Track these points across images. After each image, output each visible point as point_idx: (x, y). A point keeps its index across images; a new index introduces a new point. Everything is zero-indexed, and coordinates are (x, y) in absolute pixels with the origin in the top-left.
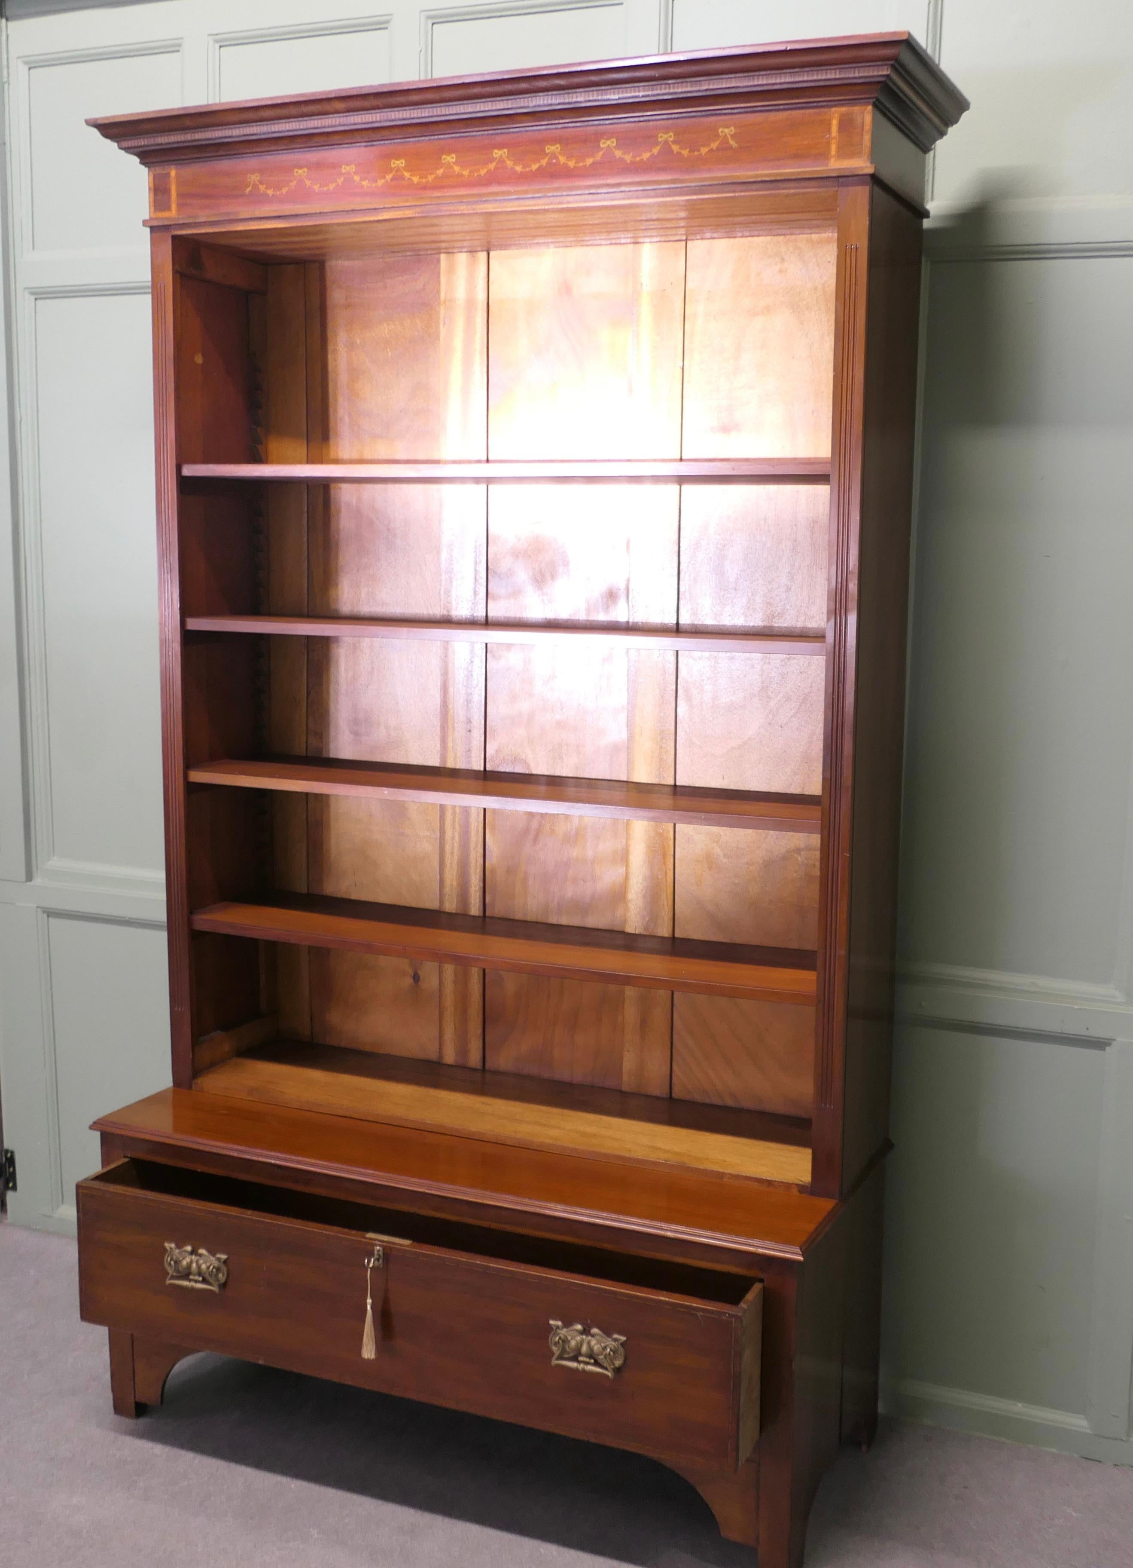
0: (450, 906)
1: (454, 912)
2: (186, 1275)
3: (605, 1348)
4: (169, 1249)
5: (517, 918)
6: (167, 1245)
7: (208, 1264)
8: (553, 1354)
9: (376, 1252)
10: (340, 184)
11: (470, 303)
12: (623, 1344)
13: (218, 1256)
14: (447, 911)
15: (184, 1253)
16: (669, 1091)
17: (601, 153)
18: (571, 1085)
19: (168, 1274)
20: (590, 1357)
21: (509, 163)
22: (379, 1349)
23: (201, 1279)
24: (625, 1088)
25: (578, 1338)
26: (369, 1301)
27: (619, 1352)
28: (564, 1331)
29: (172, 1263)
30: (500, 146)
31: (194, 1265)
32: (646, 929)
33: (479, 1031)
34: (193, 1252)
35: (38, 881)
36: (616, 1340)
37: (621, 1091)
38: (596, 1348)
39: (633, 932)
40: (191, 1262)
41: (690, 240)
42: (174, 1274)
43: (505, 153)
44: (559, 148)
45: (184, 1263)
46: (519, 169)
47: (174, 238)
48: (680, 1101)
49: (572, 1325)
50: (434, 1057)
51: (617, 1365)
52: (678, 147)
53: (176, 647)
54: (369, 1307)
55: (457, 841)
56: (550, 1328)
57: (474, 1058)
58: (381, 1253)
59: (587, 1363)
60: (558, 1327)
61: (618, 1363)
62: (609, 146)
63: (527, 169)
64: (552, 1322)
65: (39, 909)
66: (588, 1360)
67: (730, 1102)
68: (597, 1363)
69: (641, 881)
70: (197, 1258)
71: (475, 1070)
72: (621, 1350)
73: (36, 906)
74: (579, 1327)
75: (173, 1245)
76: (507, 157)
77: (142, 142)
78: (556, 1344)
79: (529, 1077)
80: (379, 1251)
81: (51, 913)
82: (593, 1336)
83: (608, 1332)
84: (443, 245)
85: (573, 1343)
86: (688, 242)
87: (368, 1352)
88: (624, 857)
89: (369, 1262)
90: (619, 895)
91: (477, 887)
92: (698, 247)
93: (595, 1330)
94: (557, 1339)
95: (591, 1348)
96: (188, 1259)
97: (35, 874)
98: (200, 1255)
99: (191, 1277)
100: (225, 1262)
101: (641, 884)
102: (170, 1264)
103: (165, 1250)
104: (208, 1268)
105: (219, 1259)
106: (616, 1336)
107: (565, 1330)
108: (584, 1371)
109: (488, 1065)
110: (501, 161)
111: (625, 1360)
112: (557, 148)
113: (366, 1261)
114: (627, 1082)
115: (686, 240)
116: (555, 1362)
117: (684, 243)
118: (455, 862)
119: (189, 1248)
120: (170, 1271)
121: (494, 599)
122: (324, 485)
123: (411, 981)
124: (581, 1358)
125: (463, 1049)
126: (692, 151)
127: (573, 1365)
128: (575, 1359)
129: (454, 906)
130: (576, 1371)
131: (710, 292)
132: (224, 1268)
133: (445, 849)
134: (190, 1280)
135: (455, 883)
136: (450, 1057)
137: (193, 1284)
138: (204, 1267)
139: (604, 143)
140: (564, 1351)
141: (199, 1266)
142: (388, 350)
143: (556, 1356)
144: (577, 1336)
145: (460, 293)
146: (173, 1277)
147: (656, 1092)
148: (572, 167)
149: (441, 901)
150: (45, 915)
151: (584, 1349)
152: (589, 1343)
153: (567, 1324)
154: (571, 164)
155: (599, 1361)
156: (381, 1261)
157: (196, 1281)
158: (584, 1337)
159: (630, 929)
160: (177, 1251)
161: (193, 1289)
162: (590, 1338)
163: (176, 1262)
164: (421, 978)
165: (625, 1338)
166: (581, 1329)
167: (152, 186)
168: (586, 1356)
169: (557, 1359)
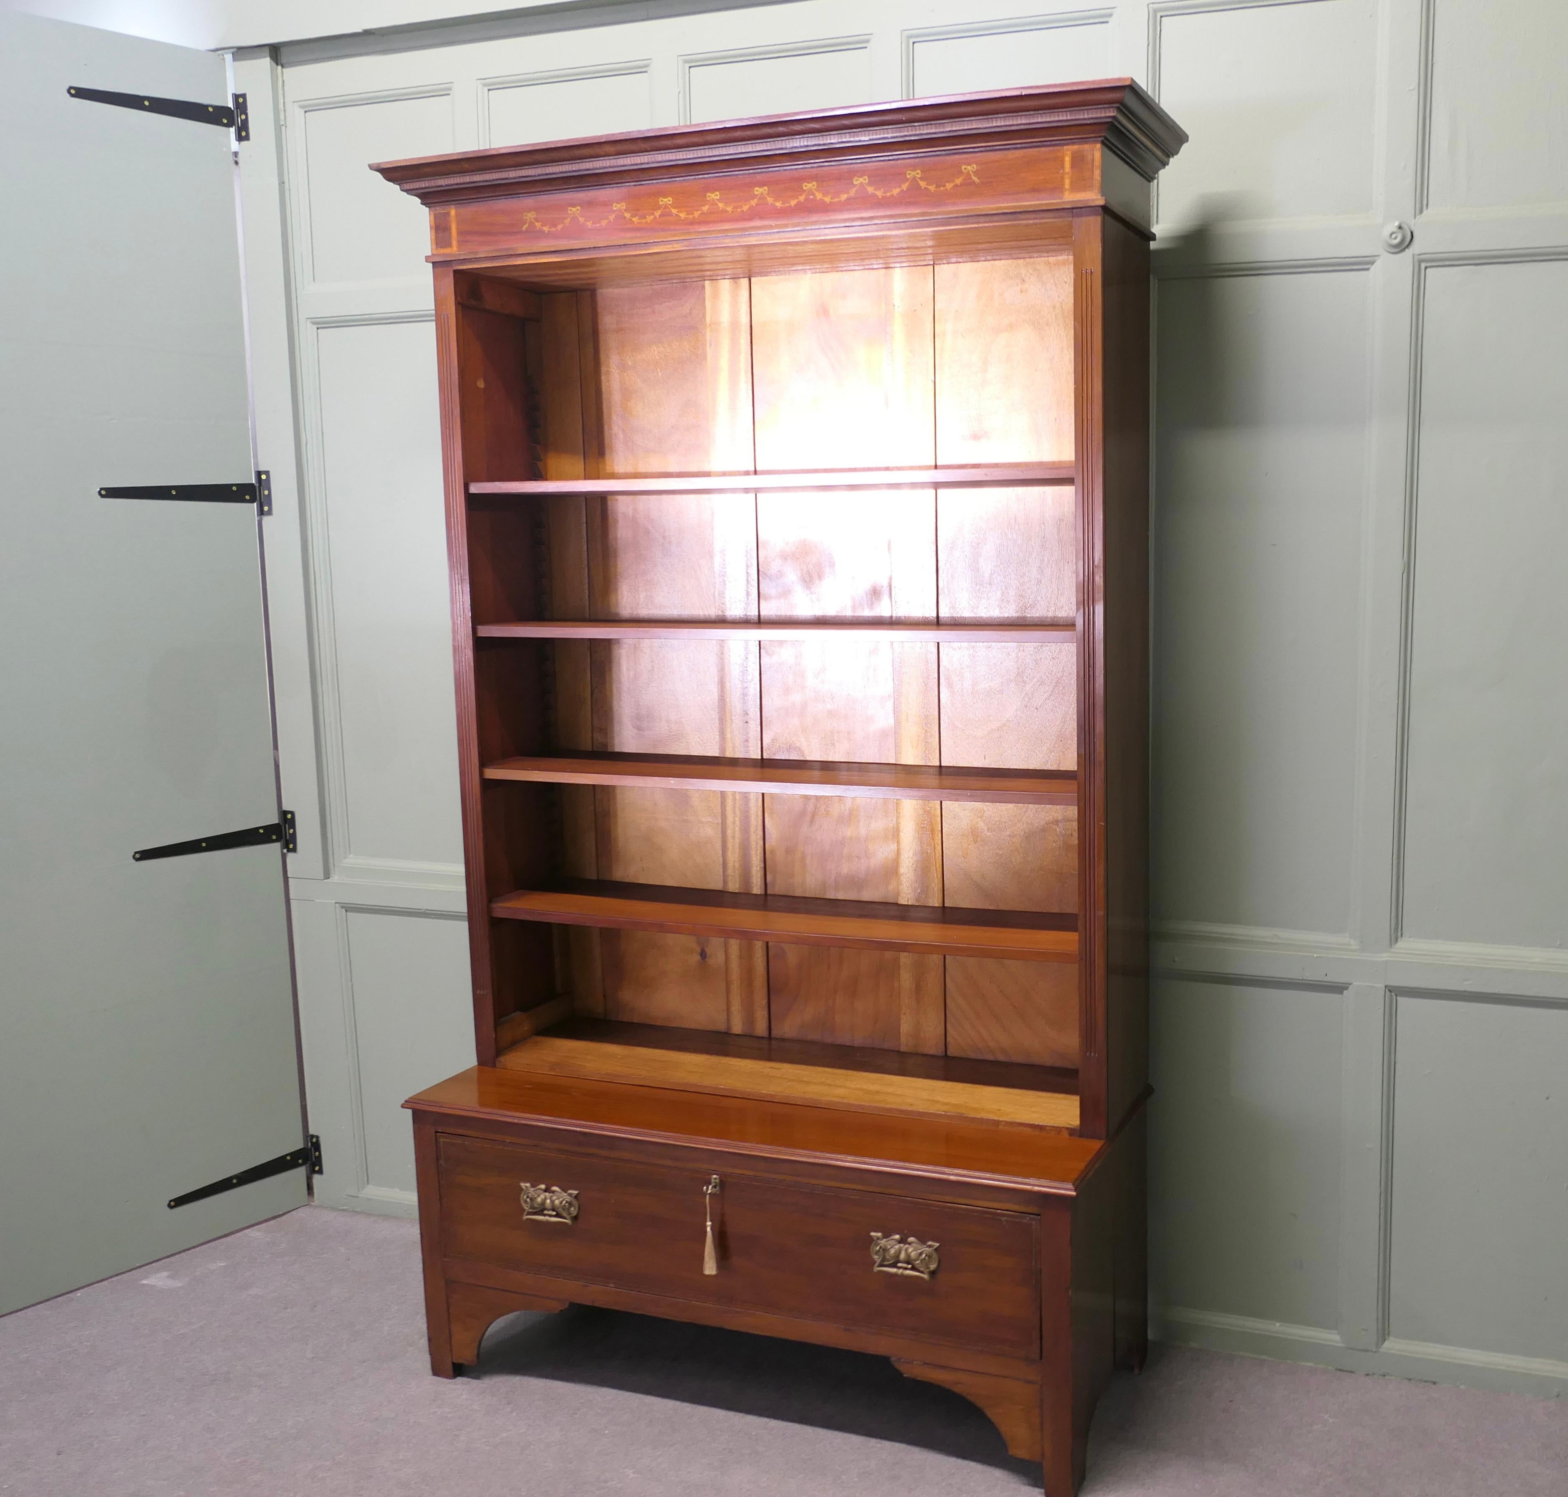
0: (734, 886)
1: (737, 891)
2: (541, 1211)
3: (921, 1254)
4: (524, 1187)
5: (796, 895)
6: (523, 1185)
7: (561, 1199)
8: (875, 1262)
9: (713, 1181)
10: (612, 221)
11: (735, 325)
12: (936, 1250)
13: (570, 1191)
14: (731, 891)
15: (539, 1192)
16: (944, 1050)
18: (852, 1047)
19: (524, 1210)
20: (908, 1263)
21: (770, 200)
22: (720, 1266)
23: (554, 1213)
24: (903, 1049)
25: (897, 1247)
26: (709, 1223)
27: (934, 1256)
28: (883, 1242)
29: (528, 1200)
30: (761, 184)
31: (548, 1201)
32: (918, 900)
33: (765, 1002)
34: (546, 1190)
35: (335, 878)
36: (930, 1246)
37: (899, 1052)
38: (913, 1255)
39: (906, 903)
40: (546, 1199)
41: (937, 264)
42: (530, 1210)
43: (765, 190)
44: (816, 185)
45: (539, 1200)
46: (778, 204)
47: (455, 272)
48: (954, 1058)
49: (890, 1236)
50: (722, 1027)
51: (931, 1269)
52: (926, 183)
53: (469, 654)
54: (709, 1229)
55: (738, 825)
56: (871, 1239)
57: (761, 1028)
58: (717, 1181)
59: (906, 1269)
60: (878, 1238)
61: (933, 1267)
62: (861, 183)
63: (787, 205)
64: (873, 1234)
65: (337, 905)
66: (905, 1265)
67: (1001, 1058)
68: (914, 1268)
69: (912, 856)
70: (551, 1194)
71: (763, 1038)
72: (935, 1256)
73: (334, 902)
74: (897, 1237)
75: (528, 1185)
76: (768, 194)
77: (423, 184)
78: (877, 1253)
79: (812, 1043)
80: (715, 1179)
81: (349, 908)
82: (910, 1244)
83: (922, 1240)
84: (708, 273)
85: (892, 1251)
86: (935, 266)
87: (710, 1268)
88: (895, 834)
89: (707, 1189)
90: (892, 870)
91: (759, 867)
92: (945, 270)
93: (911, 1239)
94: (878, 1248)
95: (908, 1255)
96: (542, 1196)
97: (332, 871)
98: (553, 1192)
99: (546, 1212)
100: (576, 1197)
101: (912, 858)
102: (526, 1202)
103: (522, 1189)
104: (561, 1202)
105: (570, 1195)
106: (930, 1243)
107: (885, 1240)
108: (902, 1275)
109: (775, 1033)
110: (762, 198)
111: (939, 1265)
112: (814, 185)
113: (705, 1188)
114: (905, 1043)
115: (934, 265)
116: (877, 1269)
117: (932, 267)
118: (737, 846)
119: (543, 1186)
120: (526, 1208)
121: (766, 599)
122: (602, 498)
123: (699, 958)
124: (900, 1265)
125: (749, 1017)
126: (938, 186)
127: (894, 1270)
128: (894, 1265)
129: (737, 886)
130: (895, 1275)
131: (957, 311)
132: (575, 1203)
133: (727, 834)
134: (545, 1215)
135: (737, 865)
136: (737, 1027)
137: (547, 1218)
138: (557, 1202)
140: (884, 1259)
141: (552, 1202)
142: (658, 370)
143: (877, 1264)
144: (896, 1245)
145: (725, 317)
146: (529, 1214)
147: (932, 1052)
148: (828, 202)
149: (725, 882)
150: (344, 910)
151: (902, 1256)
152: (906, 1250)
153: (886, 1236)
154: (827, 199)
155: (916, 1266)
156: (718, 1188)
157: (550, 1216)
158: (902, 1245)
159: (903, 901)
160: (532, 1189)
161: (548, 1223)
162: (907, 1246)
163: (531, 1199)
164: (708, 954)
165: (938, 1244)
166: (899, 1239)
167: (433, 224)
168: (905, 1262)
169: (878, 1266)
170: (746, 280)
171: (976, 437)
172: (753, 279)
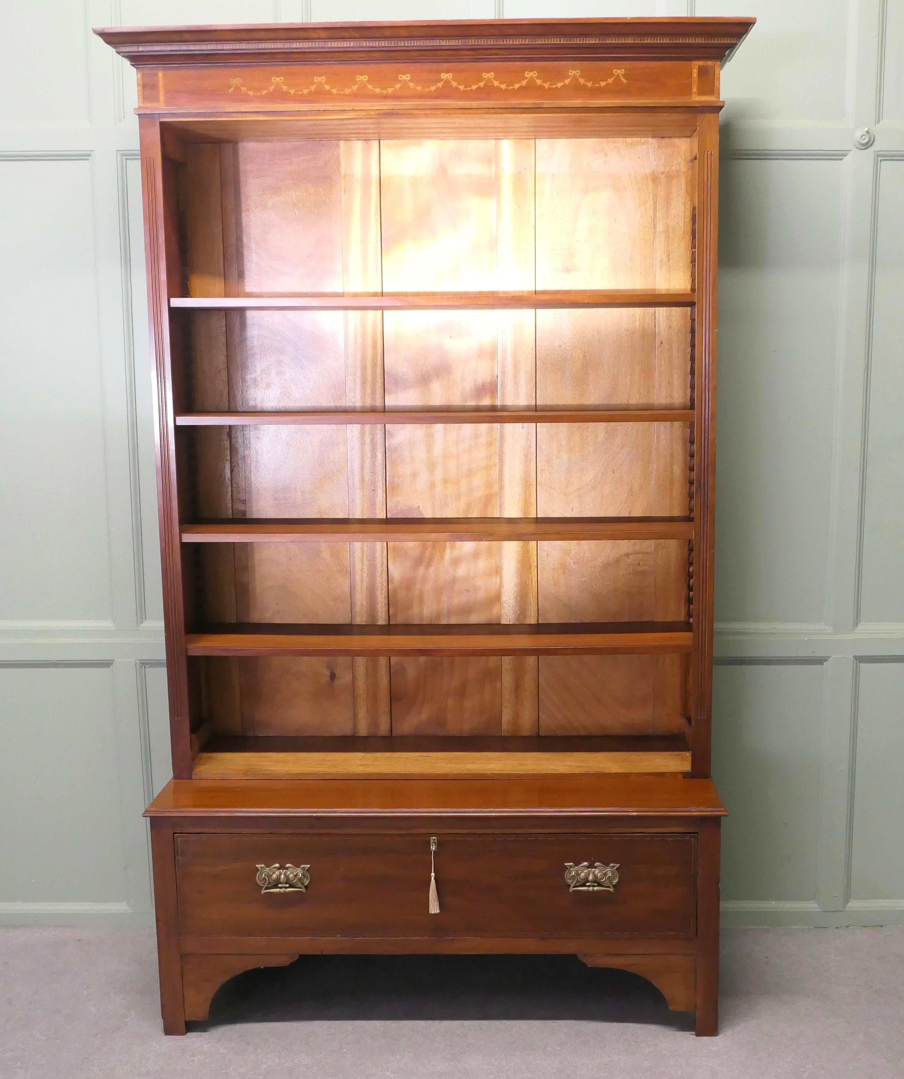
0: (360, 619)
1: (364, 624)
2: (276, 886)
3: (605, 874)
4: (260, 868)
5: (415, 623)
6: (258, 866)
7: (295, 873)
8: (570, 884)
11: (366, 179)
12: (618, 869)
13: (303, 867)
14: (357, 623)
15: (274, 870)
16: (537, 731)
17: (526, 81)
18: (461, 737)
19: (261, 886)
20: (595, 882)
21: (454, 84)
23: (288, 885)
24: (504, 734)
26: (433, 874)
27: (615, 874)
28: (575, 868)
30: (446, 71)
31: (283, 876)
32: (518, 619)
33: (387, 709)
34: (280, 868)
36: (612, 867)
37: (501, 737)
38: (599, 875)
39: (508, 623)
40: (280, 875)
41: (537, 139)
42: (266, 886)
43: (450, 75)
44: (493, 75)
45: (274, 876)
47: (162, 123)
48: (545, 736)
49: (580, 864)
50: (349, 733)
51: (614, 883)
52: (584, 80)
53: (171, 440)
54: (433, 879)
55: (366, 570)
56: (565, 868)
57: (384, 730)
59: (594, 887)
60: (570, 867)
61: (615, 881)
62: (531, 76)
63: (469, 89)
64: (566, 864)
66: (593, 884)
67: (582, 733)
68: (600, 885)
69: (513, 587)
70: (285, 871)
71: (384, 737)
74: (586, 864)
75: (263, 866)
76: (452, 79)
78: (572, 876)
79: (427, 736)
80: (434, 840)
82: (596, 868)
83: (605, 864)
84: (343, 135)
85: (583, 874)
87: (435, 908)
88: (498, 571)
90: (496, 598)
91: (383, 603)
92: (542, 144)
93: (597, 864)
94: (572, 874)
95: (595, 876)
96: (277, 873)
98: (287, 868)
99: (280, 885)
100: (308, 870)
101: (513, 588)
102: (263, 879)
103: (258, 870)
104: (296, 876)
106: (611, 865)
108: (592, 892)
109: (395, 733)
110: (405, 83)
111: (620, 879)
114: (506, 729)
116: (571, 890)
117: (534, 140)
118: (365, 587)
119: (277, 865)
120: (264, 884)
121: (389, 393)
122: (238, 312)
123: (328, 679)
124: (588, 884)
125: (374, 723)
127: (586, 888)
128: (584, 885)
129: (364, 619)
130: (588, 892)
131: (553, 175)
132: (308, 874)
133: (356, 579)
134: (280, 888)
135: (364, 602)
136: (363, 732)
137: (282, 890)
138: (291, 876)
139: (528, 74)
140: (578, 881)
141: (286, 876)
142: (295, 210)
143: (572, 886)
144: (585, 870)
145: (357, 171)
146: (267, 888)
147: (528, 733)
148: (504, 89)
149: (352, 617)
151: (591, 878)
152: (594, 872)
153: (577, 863)
154: (503, 87)
155: (602, 883)
157: (285, 888)
158: (590, 869)
159: (504, 622)
160: (267, 869)
161: (283, 893)
162: (594, 869)
163: (268, 877)
164: (337, 676)
165: (619, 865)
166: (588, 866)
167: (140, 82)
168: (591, 882)
169: (573, 888)
170: (377, 142)
171: (567, 270)
172: (382, 142)
